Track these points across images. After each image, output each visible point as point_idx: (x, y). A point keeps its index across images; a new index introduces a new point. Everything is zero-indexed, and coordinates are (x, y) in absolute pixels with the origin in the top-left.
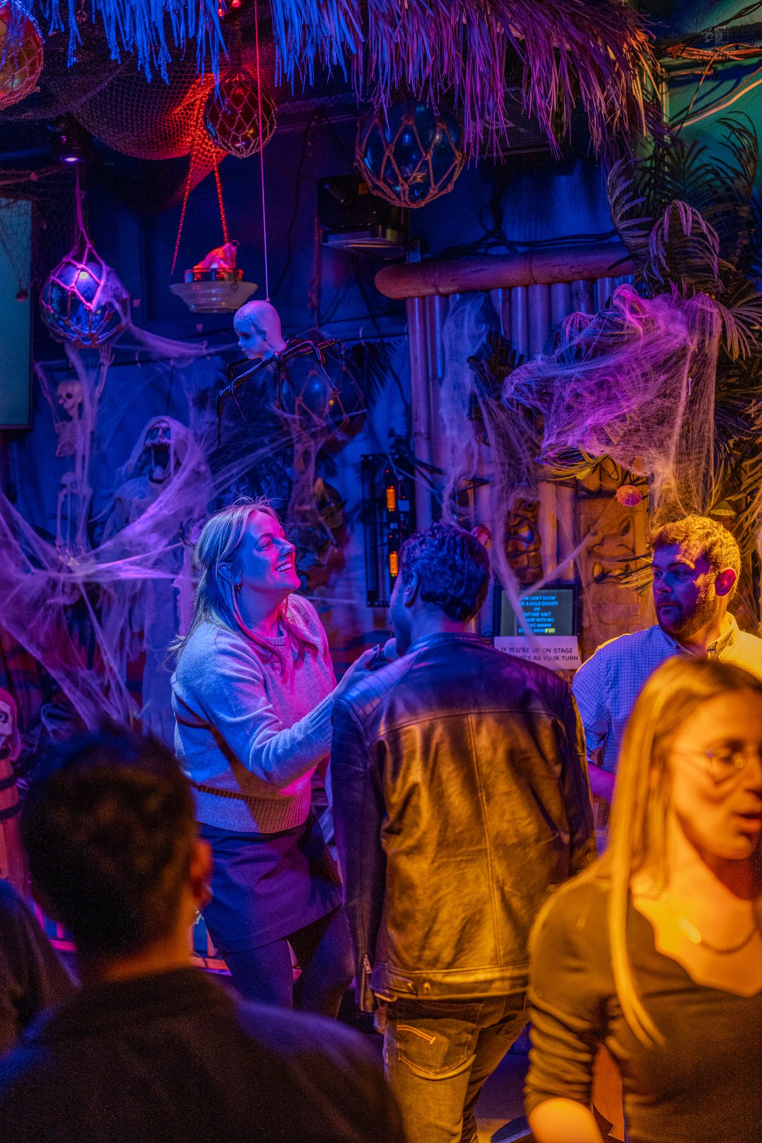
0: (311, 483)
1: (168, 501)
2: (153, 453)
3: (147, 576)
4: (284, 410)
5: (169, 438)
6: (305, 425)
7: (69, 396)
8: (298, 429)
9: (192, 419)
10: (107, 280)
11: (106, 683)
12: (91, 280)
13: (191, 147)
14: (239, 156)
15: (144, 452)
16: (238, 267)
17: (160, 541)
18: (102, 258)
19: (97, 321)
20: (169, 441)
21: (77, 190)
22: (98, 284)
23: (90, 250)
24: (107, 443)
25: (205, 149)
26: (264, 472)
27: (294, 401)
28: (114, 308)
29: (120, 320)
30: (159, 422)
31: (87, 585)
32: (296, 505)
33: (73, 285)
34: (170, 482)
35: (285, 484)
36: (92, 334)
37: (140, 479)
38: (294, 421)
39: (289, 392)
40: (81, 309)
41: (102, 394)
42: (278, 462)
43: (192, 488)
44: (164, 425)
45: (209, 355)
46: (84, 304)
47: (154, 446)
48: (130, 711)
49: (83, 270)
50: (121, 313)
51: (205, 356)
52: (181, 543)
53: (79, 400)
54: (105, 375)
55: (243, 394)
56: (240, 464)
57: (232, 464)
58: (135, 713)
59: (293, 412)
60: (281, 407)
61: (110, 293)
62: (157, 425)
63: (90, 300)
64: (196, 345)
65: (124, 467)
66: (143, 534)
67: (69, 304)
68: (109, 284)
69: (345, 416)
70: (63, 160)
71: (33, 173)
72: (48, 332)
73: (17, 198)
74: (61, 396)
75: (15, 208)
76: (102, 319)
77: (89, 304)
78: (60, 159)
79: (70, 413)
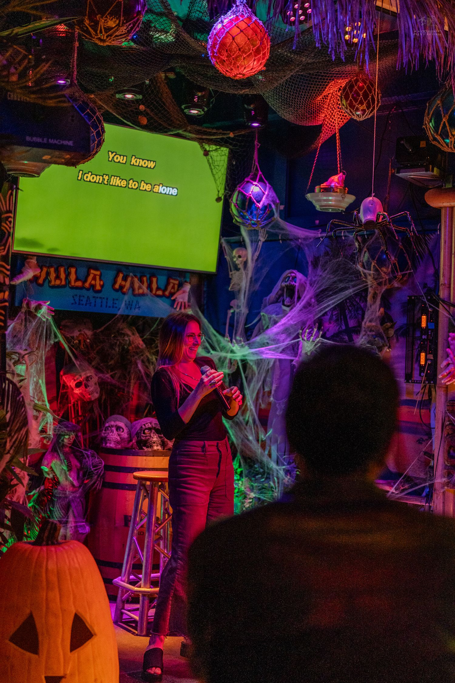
0: (378, 310)
1: (293, 316)
2: (285, 290)
3: (278, 357)
4: (364, 268)
5: (295, 282)
6: (376, 277)
7: (240, 257)
8: (372, 280)
9: (310, 272)
10: (269, 192)
11: (247, 418)
12: (261, 191)
13: (324, 120)
14: (358, 119)
15: (280, 289)
16: (345, 187)
17: (286, 339)
18: (266, 180)
19: (261, 214)
20: (295, 284)
21: (256, 142)
22: (264, 194)
23: (260, 175)
24: (259, 284)
25: (331, 121)
26: (348, 304)
27: (371, 264)
28: (271, 207)
29: (273, 215)
30: (291, 273)
31: (242, 361)
32: (367, 322)
33: (250, 193)
34: (295, 306)
35: (360, 312)
36: (258, 221)
37: (277, 304)
38: (370, 275)
39: (369, 258)
40: (253, 206)
41: (258, 257)
42: (357, 300)
43: (307, 310)
44: (293, 275)
45: (322, 237)
46: (255, 204)
47: (287, 286)
48: (260, 435)
49: (256, 185)
50: (274, 210)
51: (319, 238)
52: (301, 339)
53: (245, 259)
54: (261, 246)
55: (341, 259)
56: (336, 298)
57: (332, 297)
58: (263, 437)
59: (370, 270)
60: (363, 266)
61: (270, 199)
62: (289, 275)
63: (259, 202)
64: (315, 232)
65: (268, 297)
66: (277, 334)
67: (247, 204)
68: (270, 194)
69: (399, 274)
70: (251, 125)
71: (231, 133)
72: (233, 220)
73: (221, 146)
74: (235, 256)
75: (219, 152)
76: (264, 213)
77: (258, 204)
78: (249, 124)
79: (239, 266)
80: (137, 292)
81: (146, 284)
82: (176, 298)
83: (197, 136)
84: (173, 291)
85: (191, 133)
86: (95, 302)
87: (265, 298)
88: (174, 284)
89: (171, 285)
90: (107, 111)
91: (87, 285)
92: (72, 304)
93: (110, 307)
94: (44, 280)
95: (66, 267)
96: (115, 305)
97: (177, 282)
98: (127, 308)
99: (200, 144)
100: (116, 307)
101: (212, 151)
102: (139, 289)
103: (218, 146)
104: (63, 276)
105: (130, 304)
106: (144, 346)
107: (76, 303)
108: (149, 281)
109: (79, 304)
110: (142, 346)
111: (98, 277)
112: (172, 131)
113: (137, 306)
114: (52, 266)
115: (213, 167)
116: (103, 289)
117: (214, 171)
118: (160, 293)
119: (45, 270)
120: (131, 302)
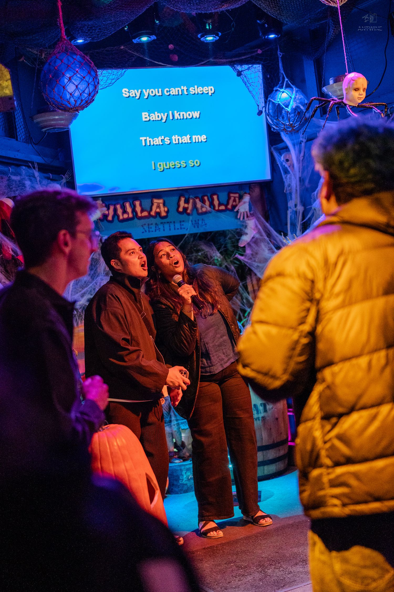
7: (287, 160)
10: (296, 95)
12: (288, 96)
14: (336, 6)
18: (292, 84)
19: (292, 117)
21: (279, 52)
22: (291, 97)
23: (287, 81)
24: (307, 182)
28: (301, 109)
33: (279, 100)
36: (291, 124)
40: (283, 112)
41: (304, 157)
46: (284, 109)
49: (283, 92)
53: (292, 162)
54: (304, 147)
61: (298, 101)
63: (287, 106)
67: (277, 110)
68: (297, 97)
70: (268, 37)
71: (259, 50)
72: (271, 129)
73: (253, 63)
74: (283, 161)
75: (252, 69)
76: (295, 116)
77: (287, 109)
78: (266, 37)
79: (289, 169)
80: (200, 211)
81: (207, 203)
82: (239, 210)
83: (228, 60)
84: (234, 203)
85: (221, 58)
86: (164, 227)
87: (314, 193)
88: (235, 197)
89: (232, 198)
90: (139, 57)
91: (153, 213)
92: (143, 232)
93: (178, 229)
94: (113, 217)
95: (131, 202)
96: (182, 227)
97: (237, 195)
98: (195, 227)
99: (232, 67)
100: (184, 228)
101: (244, 70)
102: (201, 209)
103: (250, 64)
104: (129, 210)
105: (196, 224)
106: (222, 257)
107: (146, 231)
108: (210, 199)
109: (149, 231)
110: (219, 257)
111: (161, 205)
112: (203, 61)
113: (204, 223)
114: (118, 204)
115: (249, 85)
116: (169, 214)
117: (250, 88)
118: (222, 208)
119: (112, 208)
120: (197, 221)
